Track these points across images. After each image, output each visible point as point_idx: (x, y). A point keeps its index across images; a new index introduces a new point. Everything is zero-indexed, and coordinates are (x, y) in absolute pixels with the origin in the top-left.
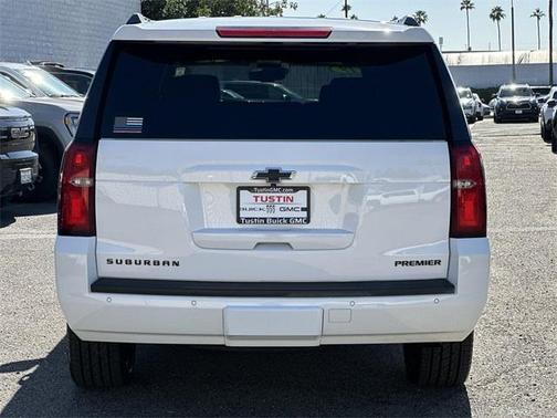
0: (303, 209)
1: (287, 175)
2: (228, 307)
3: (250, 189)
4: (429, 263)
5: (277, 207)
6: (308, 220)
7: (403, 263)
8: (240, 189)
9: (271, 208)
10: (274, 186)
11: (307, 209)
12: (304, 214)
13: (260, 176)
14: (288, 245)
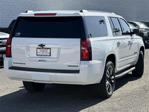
0: (49, 53)
1: (44, 46)
2: (32, 73)
3: (39, 48)
4: (75, 66)
5: (44, 52)
6: (50, 56)
7: (69, 66)
8: (37, 48)
9: (43, 53)
10: (43, 48)
11: (50, 53)
12: (49, 54)
13: (39, 46)
14: (45, 61)
